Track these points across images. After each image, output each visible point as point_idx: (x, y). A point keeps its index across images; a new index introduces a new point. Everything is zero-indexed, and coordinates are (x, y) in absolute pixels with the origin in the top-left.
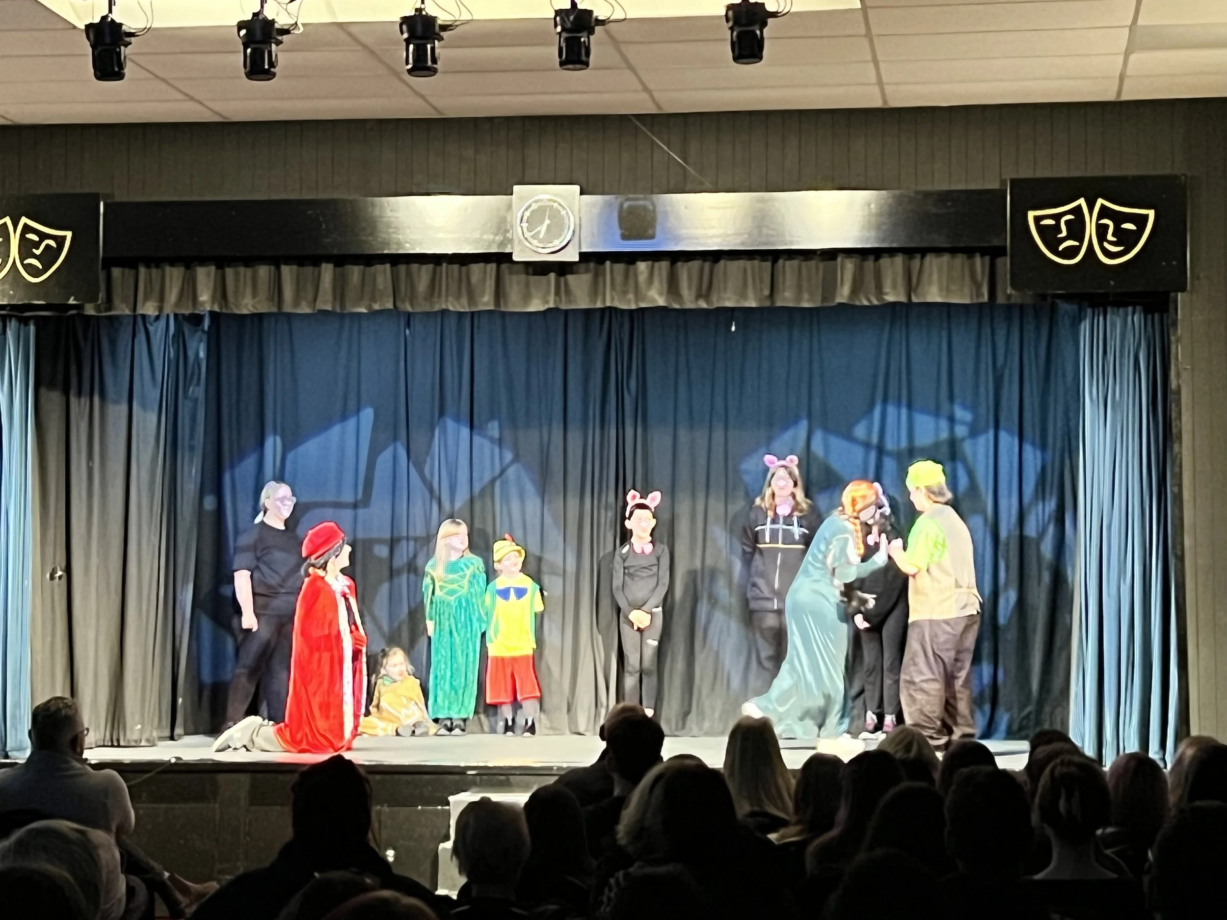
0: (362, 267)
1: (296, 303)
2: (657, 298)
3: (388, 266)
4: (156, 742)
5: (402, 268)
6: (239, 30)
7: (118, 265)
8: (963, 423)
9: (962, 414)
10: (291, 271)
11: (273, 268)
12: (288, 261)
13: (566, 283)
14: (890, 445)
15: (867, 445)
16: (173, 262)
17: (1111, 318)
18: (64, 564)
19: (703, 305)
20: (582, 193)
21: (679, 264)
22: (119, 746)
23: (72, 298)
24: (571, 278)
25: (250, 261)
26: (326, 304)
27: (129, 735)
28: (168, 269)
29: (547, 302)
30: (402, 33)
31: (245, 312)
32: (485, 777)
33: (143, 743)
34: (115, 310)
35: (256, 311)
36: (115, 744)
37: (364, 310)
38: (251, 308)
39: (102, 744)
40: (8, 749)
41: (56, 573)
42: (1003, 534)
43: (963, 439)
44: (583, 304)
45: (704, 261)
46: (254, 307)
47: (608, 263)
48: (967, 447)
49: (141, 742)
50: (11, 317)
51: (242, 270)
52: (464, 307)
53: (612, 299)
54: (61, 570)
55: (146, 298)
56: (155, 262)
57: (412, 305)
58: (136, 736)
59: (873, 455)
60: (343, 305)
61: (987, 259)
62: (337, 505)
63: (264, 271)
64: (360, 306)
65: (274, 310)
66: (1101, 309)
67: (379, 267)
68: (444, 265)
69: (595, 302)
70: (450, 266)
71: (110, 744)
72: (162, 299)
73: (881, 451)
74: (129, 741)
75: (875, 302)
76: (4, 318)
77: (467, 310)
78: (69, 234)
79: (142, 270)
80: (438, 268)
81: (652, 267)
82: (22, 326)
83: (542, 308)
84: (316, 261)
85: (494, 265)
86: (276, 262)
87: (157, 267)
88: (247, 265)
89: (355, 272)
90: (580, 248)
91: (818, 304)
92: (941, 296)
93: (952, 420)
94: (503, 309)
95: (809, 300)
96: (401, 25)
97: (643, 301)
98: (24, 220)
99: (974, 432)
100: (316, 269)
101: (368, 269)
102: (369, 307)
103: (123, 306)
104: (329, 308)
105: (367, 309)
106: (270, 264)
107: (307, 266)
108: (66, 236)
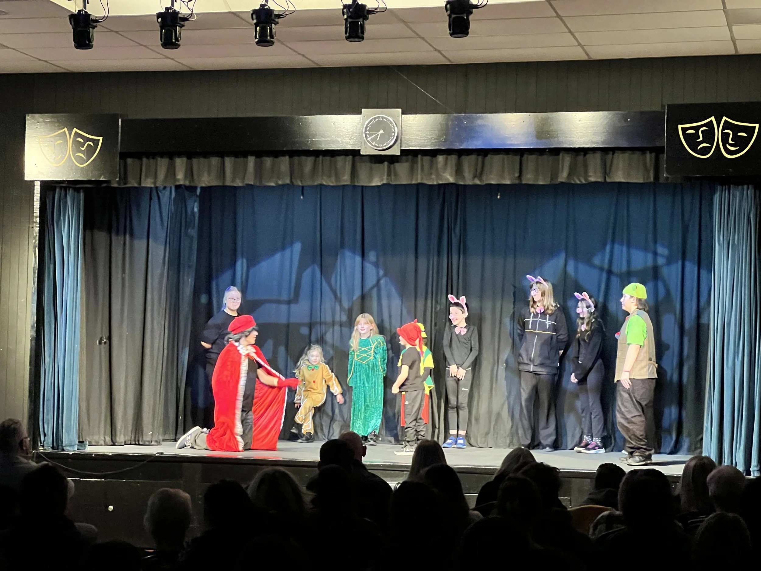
0: (272, 159)
1: (233, 180)
2: (449, 178)
3: (287, 157)
4: (161, 443)
5: (296, 159)
6: (158, 19)
7: (130, 157)
8: (662, 256)
9: (662, 250)
10: (230, 161)
11: (220, 159)
12: (230, 154)
13: (395, 168)
14: (615, 269)
15: (601, 269)
16: (162, 155)
17: (733, 192)
18: (107, 335)
19: (477, 182)
20: (403, 113)
21: (463, 157)
22: (139, 445)
23: (102, 177)
24: (397, 165)
25: (206, 155)
26: (250, 180)
27: (145, 439)
28: (159, 159)
29: (382, 180)
30: (253, 19)
31: (204, 185)
33: (153, 443)
34: (129, 184)
35: (210, 185)
36: (137, 443)
37: (273, 184)
38: (207, 183)
39: (129, 442)
40: (64, 445)
41: (103, 340)
42: (687, 326)
43: (662, 266)
44: (405, 181)
45: (479, 155)
46: (208, 183)
47: (419, 156)
48: (665, 271)
49: (152, 441)
50: (69, 188)
51: (202, 160)
52: (333, 183)
53: (422, 179)
54: (106, 339)
55: (147, 176)
56: (152, 155)
57: (301, 181)
58: (149, 439)
59: (604, 275)
60: (261, 181)
61: (654, 154)
62: (278, 302)
63: (215, 161)
64: (271, 182)
65: (221, 184)
66: (727, 187)
67: (282, 158)
68: (321, 157)
69: (412, 180)
70: (324, 158)
71: (134, 443)
72: (156, 177)
73: (610, 272)
74: (144, 442)
75: (584, 182)
76: (65, 189)
77: (335, 184)
78: (101, 138)
79: (145, 160)
80: (318, 159)
81: (447, 159)
82: (76, 194)
83: (379, 184)
84: (245, 154)
85: (351, 157)
86: (222, 155)
87: (153, 158)
88: (205, 157)
89: (268, 161)
90: (401, 147)
91: (548, 183)
92: (624, 178)
93: (655, 254)
94: (356, 184)
95: (543, 180)
96: (252, 15)
97: (441, 180)
98: (75, 129)
99: (670, 261)
100: (245, 159)
101: (276, 159)
102: (276, 183)
103: (133, 181)
104: (252, 183)
105: (275, 184)
106: (218, 156)
107: (240, 157)
108: (99, 140)
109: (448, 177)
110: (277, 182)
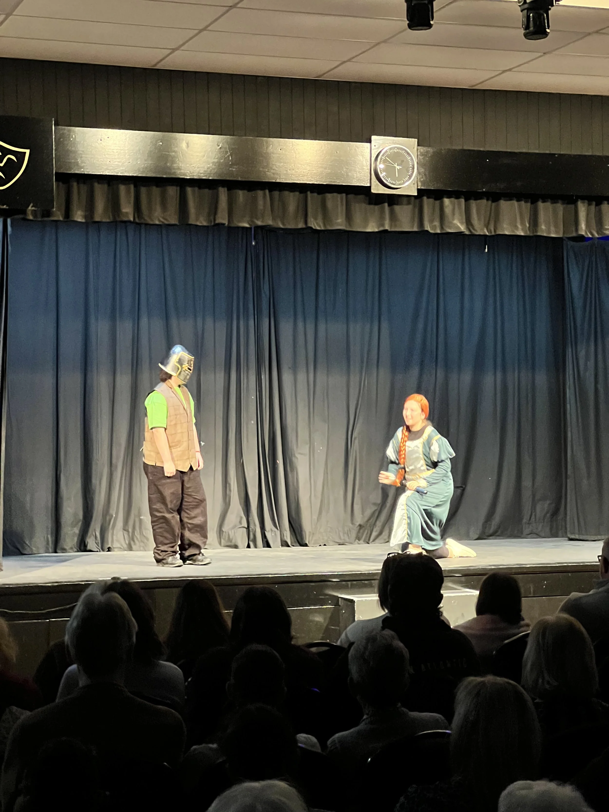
0: (246, 192)
1: (199, 218)
2: (459, 226)
3: (267, 191)
5: (276, 194)
10: (194, 192)
11: (179, 188)
12: (192, 183)
13: (395, 211)
19: (486, 232)
20: (418, 145)
21: (471, 201)
23: (31, 205)
24: (397, 208)
25: (160, 182)
26: (223, 218)
28: (97, 185)
29: (383, 225)
31: (157, 222)
32: (355, 582)
34: (53, 216)
35: (166, 222)
37: (247, 225)
38: (162, 220)
44: (407, 229)
45: (487, 200)
46: (165, 219)
47: (425, 198)
51: (154, 188)
52: (320, 227)
53: (427, 225)
55: (77, 208)
57: (283, 224)
63: (172, 191)
64: (244, 222)
67: (260, 193)
69: (413, 227)
70: (311, 194)
72: (91, 209)
75: (596, 235)
78: (28, 151)
80: (305, 195)
81: (453, 203)
83: (376, 230)
84: (214, 185)
85: (344, 195)
86: (182, 183)
87: (84, 183)
88: (157, 186)
89: (241, 195)
90: (418, 186)
91: (561, 236)
94: (352, 229)
95: (557, 232)
97: (448, 228)
100: (215, 191)
101: (251, 193)
103: (59, 213)
104: (225, 222)
105: (249, 224)
106: (177, 186)
107: (204, 188)
108: (25, 153)
109: (459, 224)
110: (253, 222)
